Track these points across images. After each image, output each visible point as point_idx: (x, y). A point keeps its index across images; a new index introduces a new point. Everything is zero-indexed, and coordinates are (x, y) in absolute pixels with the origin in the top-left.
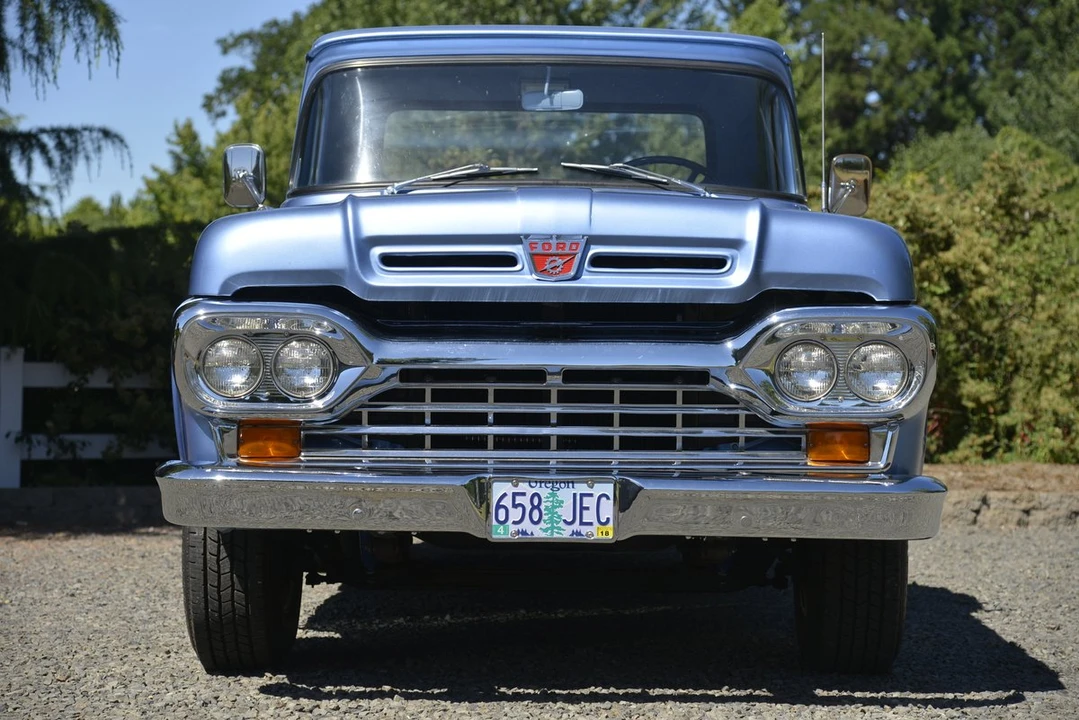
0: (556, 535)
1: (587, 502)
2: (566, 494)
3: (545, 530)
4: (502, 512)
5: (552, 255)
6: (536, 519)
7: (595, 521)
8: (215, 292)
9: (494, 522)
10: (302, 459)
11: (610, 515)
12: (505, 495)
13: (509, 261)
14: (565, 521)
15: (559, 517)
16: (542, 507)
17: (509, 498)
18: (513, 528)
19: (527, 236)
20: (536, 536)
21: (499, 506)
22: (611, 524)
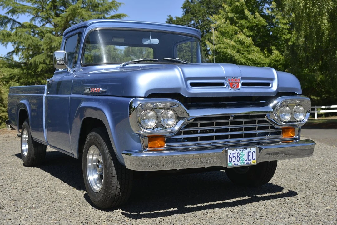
0: (243, 164)
1: (250, 154)
2: (245, 152)
3: (240, 163)
4: (230, 159)
5: (234, 83)
6: (238, 160)
7: (252, 159)
8: (142, 96)
9: (229, 162)
10: (165, 146)
11: (255, 157)
12: (231, 154)
13: (222, 84)
14: (245, 160)
15: (244, 159)
16: (240, 156)
17: (232, 154)
18: (233, 163)
19: (227, 77)
20: (238, 165)
21: (230, 157)
22: (255, 160)
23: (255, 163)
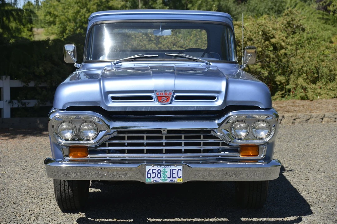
0: (165, 181)
1: (174, 171)
2: (168, 169)
3: (162, 180)
4: (149, 175)
5: (163, 96)
6: (159, 177)
7: (177, 177)
8: (61, 108)
9: (147, 178)
10: (89, 157)
11: (182, 175)
12: (150, 170)
13: (150, 98)
14: (168, 177)
15: (166, 176)
16: (161, 173)
17: (151, 170)
18: (152, 179)
19: (156, 91)
20: (159, 181)
21: (148, 173)
22: (182, 178)
23: (182, 181)
